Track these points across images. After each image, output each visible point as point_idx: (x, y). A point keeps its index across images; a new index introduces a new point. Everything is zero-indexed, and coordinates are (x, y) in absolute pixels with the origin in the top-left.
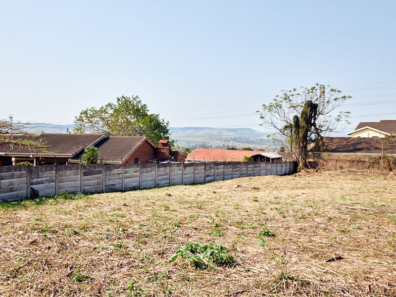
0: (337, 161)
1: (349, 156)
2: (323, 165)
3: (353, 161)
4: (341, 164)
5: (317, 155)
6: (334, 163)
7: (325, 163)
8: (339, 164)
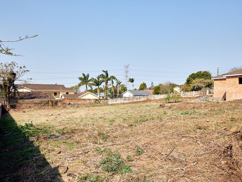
0: (28, 103)
1: (34, 101)
2: (20, 106)
3: (36, 103)
4: (30, 105)
5: (15, 101)
6: (26, 105)
7: (21, 106)
8: (28, 105)
